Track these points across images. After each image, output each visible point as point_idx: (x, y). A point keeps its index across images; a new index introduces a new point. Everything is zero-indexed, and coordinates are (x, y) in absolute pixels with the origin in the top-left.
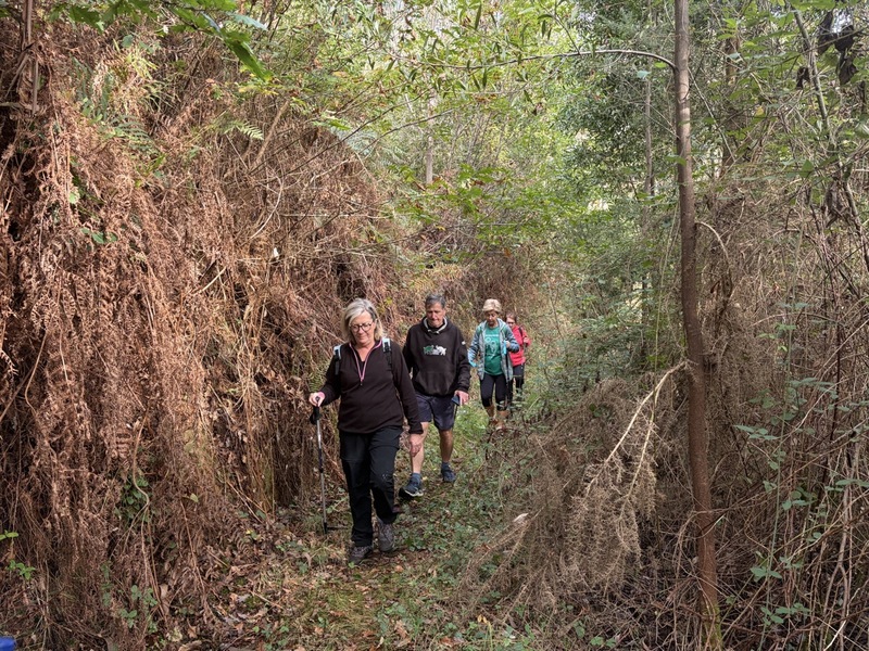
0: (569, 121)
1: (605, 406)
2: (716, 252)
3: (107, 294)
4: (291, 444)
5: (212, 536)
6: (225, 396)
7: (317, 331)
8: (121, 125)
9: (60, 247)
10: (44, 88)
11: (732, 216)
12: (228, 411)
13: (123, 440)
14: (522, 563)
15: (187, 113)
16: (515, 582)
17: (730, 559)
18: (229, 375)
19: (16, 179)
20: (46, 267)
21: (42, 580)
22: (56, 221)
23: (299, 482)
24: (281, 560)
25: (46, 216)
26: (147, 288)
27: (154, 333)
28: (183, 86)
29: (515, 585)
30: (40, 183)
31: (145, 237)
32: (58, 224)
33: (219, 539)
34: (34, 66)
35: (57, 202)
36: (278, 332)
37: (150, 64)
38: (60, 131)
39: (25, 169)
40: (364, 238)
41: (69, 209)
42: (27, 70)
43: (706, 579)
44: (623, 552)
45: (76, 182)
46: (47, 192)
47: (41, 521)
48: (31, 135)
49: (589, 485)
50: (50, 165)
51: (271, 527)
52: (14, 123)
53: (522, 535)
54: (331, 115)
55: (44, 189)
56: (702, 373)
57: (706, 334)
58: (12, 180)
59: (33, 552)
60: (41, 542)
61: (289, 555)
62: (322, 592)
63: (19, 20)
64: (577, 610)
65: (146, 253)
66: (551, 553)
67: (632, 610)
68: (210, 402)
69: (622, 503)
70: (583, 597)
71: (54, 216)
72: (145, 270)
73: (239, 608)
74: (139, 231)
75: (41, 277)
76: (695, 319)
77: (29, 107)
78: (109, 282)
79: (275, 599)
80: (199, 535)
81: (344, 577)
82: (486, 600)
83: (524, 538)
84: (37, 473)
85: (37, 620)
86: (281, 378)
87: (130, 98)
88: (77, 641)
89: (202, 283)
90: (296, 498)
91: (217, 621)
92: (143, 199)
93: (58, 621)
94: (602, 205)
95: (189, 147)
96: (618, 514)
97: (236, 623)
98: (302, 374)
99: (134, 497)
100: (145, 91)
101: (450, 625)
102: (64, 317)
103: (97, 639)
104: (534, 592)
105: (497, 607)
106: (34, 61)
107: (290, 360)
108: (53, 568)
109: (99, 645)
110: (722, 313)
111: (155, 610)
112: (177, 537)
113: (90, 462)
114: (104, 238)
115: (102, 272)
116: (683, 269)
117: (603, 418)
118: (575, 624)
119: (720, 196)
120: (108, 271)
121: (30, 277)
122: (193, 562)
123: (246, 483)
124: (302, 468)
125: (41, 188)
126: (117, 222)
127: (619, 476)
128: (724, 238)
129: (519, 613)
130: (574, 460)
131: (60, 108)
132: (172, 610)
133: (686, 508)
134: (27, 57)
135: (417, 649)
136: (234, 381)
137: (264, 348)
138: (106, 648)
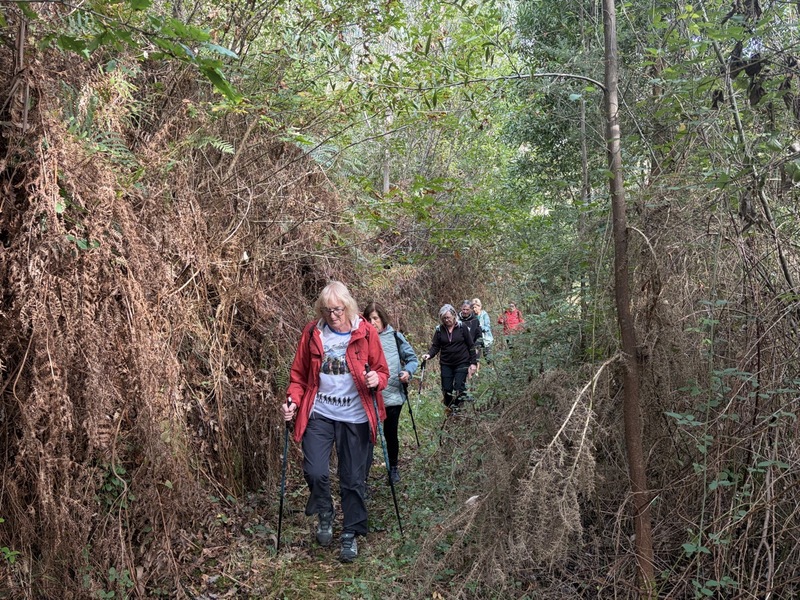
0: (513, 135)
1: (548, 395)
2: (646, 254)
3: (90, 296)
4: (259, 433)
5: (185, 520)
6: (198, 388)
7: (284, 327)
8: (104, 141)
9: (47, 253)
10: (34, 108)
11: (659, 221)
12: (201, 402)
13: (104, 430)
14: (474, 542)
15: (165, 130)
16: (468, 561)
17: (665, 536)
18: (202, 369)
19: (7, 191)
20: (34, 271)
21: (26, 563)
22: (43, 229)
23: (267, 469)
24: (250, 542)
25: (35, 225)
26: (127, 290)
27: (133, 331)
28: (162, 105)
29: (467, 562)
30: (29, 195)
31: (126, 243)
32: (45, 232)
33: (191, 523)
34: (25, 89)
35: (45, 212)
36: (247, 328)
37: (131, 86)
38: (48, 147)
39: (15, 182)
40: (326, 241)
41: (56, 218)
42: (18, 92)
43: (643, 556)
44: (567, 530)
45: (63, 193)
46: (36, 203)
47: (25, 507)
48: (22, 151)
49: (534, 469)
50: (38, 179)
51: (240, 510)
52: (6, 140)
53: (473, 515)
54: (296, 131)
55: (33, 200)
56: (635, 364)
57: (638, 328)
58: (3, 191)
59: (17, 537)
60: (26, 528)
61: (257, 537)
62: (288, 572)
63: (12, 47)
64: (525, 586)
65: (126, 257)
66: (500, 532)
67: (576, 585)
68: (184, 394)
69: (564, 485)
70: (530, 574)
71: (41, 224)
72: (125, 272)
73: (210, 588)
74: (120, 237)
75: (29, 280)
76: (629, 315)
77: (20, 125)
78: (91, 284)
79: (244, 579)
80: (173, 519)
81: (309, 557)
82: (441, 577)
83: (475, 519)
84: (23, 462)
86: (250, 372)
87: (112, 117)
89: (178, 284)
90: (264, 483)
92: (124, 208)
94: (543, 211)
95: (166, 160)
96: (561, 494)
98: (269, 367)
99: (112, 484)
100: (127, 110)
102: (50, 317)
104: (485, 569)
105: (451, 584)
106: (25, 84)
107: (259, 355)
108: (37, 551)
110: (652, 309)
111: (131, 590)
112: (152, 521)
113: (71, 452)
114: (88, 244)
115: (85, 276)
116: (616, 269)
117: (546, 405)
118: (523, 599)
119: (648, 204)
120: (91, 274)
121: (19, 280)
122: (168, 544)
123: (217, 470)
124: (269, 455)
125: (30, 199)
126: (100, 229)
127: (561, 460)
128: (653, 241)
129: (471, 589)
130: (520, 445)
131: (48, 126)
132: (147, 591)
133: (625, 489)
134: (19, 81)
136: (206, 374)
137: (234, 344)
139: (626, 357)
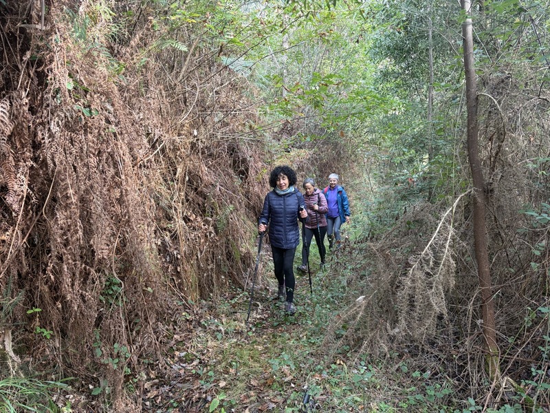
1: (417, 222)
4: (207, 260)
5: (161, 317)
6: (165, 229)
7: (220, 190)
9: (63, 116)
10: (48, 13)
11: (503, 88)
12: (167, 239)
13: (105, 247)
15: (137, 39)
18: (166, 217)
19: (32, 75)
20: (54, 128)
21: (57, 341)
22: (58, 102)
23: (213, 285)
24: (205, 332)
25: (53, 97)
26: (117, 148)
27: (123, 177)
28: (132, 28)
29: (359, 341)
30: (47, 76)
33: (165, 319)
35: (59, 88)
36: (196, 190)
37: (111, 12)
38: (59, 42)
39: (38, 67)
41: (67, 93)
44: (435, 313)
45: (71, 76)
46: (53, 81)
47: (55, 304)
48: (41, 44)
49: (412, 269)
50: (54, 63)
51: (197, 312)
52: (30, 35)
53: (363, 308)
55: (51, 79)
56: (483, 196)
58: (29, 75)
59: (50, 323)
60: (55, 317)
61: (210, 329)
62: (232, 350)
64: (400, 356)
66: (381, 321)
67: (437, 356)
68: (155, 233)
69: (434, 280)
70: (404, 348)
71: (57, 99)
72: (115, 136)
73: (181, 360)
75: (52, 136)
76: (477, 160)
77: (39, 26)
78: (93, 142)
79: (203, 355)
80: (153, 315)
81: (246, 341)
82: (340, 352)
83: (365, 310)
84: (52, 272)
85: (54, 367)
86: (199, 219)
88: (80, 380)
90: (211, 294)
91: (168, 368)
96: (431, 288)
97: (180, 369)
98: (212, 216)
99: (112, 290)
100: (109, 30)
103: (93, 378)
104: (372, 345)
105: (349, 356)
107: (205, 208)
108: (64, 333)
109: (94, 381)
111: (128, 360)
114: (90, 112)
115: (89, 136)
116: (469, 127)
117: (417, 228)
118: (400, 364)
121: (44, 138)
123: (180, 284)
124: (214, 276)
125: (49, 78)
126: (98, 101)
127: (431, 263)
128: (499, 102)
129: (363, 358)
132: (139, 361)
135: (298, 382)
136: (170, 220)
137: (187, 200)
138: (99, 383)
139: (476, 191)
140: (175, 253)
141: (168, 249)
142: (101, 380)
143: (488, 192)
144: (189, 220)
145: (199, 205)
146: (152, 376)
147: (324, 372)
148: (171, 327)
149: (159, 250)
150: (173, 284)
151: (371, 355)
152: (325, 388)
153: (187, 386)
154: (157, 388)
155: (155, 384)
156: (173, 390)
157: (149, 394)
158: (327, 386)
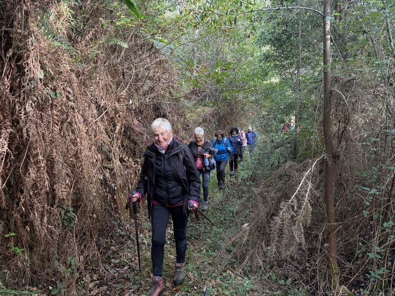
1: (287, 175)
3: (57, 122)
5: (102, 233)
6: (106, 168)
7: (146, 138)
8: (58, 40)
9: (35, 99)
10: (26, 21)
11: (350, 87)
12: (107, 175)
13: (64, 190)
15: (90, 35)
18: (107, 158)
19: (13, 66)
20: (29, 109)
21: (26, 254)
22: (33, 86)
24: (133, 244)
26: (75, 119)
27: (78, 140)
28: (86, 21)
30: (25, 68)
32: (33, 88)
33: (105, 234)
34: (22, 11)
35: (33, 78)
36: (129, 138)
37: (71, 11)
38: (34, 43)
39: (17, 62)
40: (168, 95)
41: (39, 81)
42: (18, 13)
43: (332, 254)
44: (297, 242)
45: (42, 68)
46: (29, 72)
47: (25, 227)
48: (20, 45)
49: (282, 212)
50: (29, 60)
51: (128, 228)
53: (247, 234)
54: (159, 36)
55: (27, 71)
56: (332, 160)
58: (11, 66)
59: (21, 241)
64: (271, 268)
65: (74, 103)
66: (259, 241)
67: (296, 267)
68: (99, 171)
69: (296, 220)
70: (274, 261)
71: (31, 84)
73: (116, 266)
74: (72, 92)
75: (26, 114)
76: (330, 135)
77: (19, 31)
78: (57, 116)
79: (132, 262)
80: (97, 233)
82: (229, 262)
83: (249, 235)
84: (23, 205)
85: (24, 273)
86: (131, 160)
87: (62, 27)
88: (43, 282)
91: (106, 272)
92: (73, 76)
93: (33, 273)
94: (275, 80)
95: (93, 51)
96: (294, 225)
97: (115, 273)
98: (140, 158)
100: (69, 24)
101: (214, 274)
103: (52, 281)
104: (252, 259)
105: (235, 266)
106: (22, 8)
107: (135, 151)
108: (31, 249)
109: (53, 284)
112: (87, 234)
114: (56, 95)
115: (54, 111)
117: (285, 180)
118: (271, 274)
120: (57, 110)
121: (21, 113)
123: (116, 208)
125: (26, 70)
126: (62, 87)
127: (295, 208)
128: (346, 98)
129: (245, 269)
132: (85, 267)
134: (18, 6)
135: (199, 285)
136: (110, 161)
137: (123, 146)
138: (56, 285)
139: (328, 157)
140: (113, 185)
141: (108, 182)
142: (58, 282)
143: (336, 157)
144: (123, 160)
145: (131, 149)
146: (95, 278)
147: (218, 278)
148: (109, 240)
149: (102, 183)
150: (111, 208)
151: (251, 266)
152: (218, 291)
153: (120, 286)
154: (99, 288)
155: (97, 284)
156: (110, 289)
157: (92, 292)
158: (220, 289)
